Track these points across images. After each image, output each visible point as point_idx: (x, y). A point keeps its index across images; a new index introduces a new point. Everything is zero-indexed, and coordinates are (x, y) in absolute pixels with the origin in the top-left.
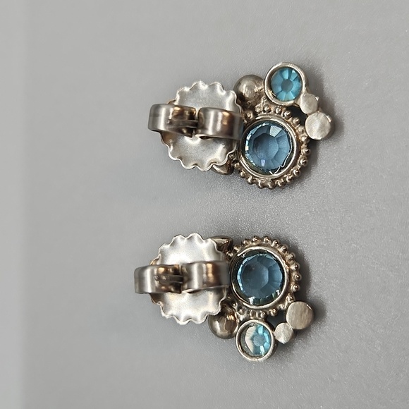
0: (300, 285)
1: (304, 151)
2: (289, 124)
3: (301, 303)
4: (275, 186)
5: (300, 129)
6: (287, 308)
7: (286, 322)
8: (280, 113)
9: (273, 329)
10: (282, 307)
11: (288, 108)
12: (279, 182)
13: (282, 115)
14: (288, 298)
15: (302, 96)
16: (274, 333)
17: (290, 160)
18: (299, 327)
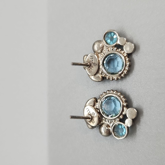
0: (127, 102)
1: (127, 59)
2: (118, 52)
3: (130, 108)
4: (122, 78)
5: (123, 52)
6: (126, 113)
7: (128, 118)
8: (113, 49)
9: (124, 123)
10: (124, 114)
11: (115, 46)
12: (122, 75)
13: (114, 50)
14: (125, 108)
15: (118, 39)
16: (125, 124)
17: (123, 65)
18: (134, 117)
